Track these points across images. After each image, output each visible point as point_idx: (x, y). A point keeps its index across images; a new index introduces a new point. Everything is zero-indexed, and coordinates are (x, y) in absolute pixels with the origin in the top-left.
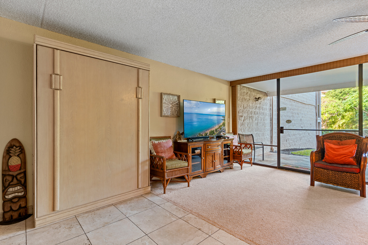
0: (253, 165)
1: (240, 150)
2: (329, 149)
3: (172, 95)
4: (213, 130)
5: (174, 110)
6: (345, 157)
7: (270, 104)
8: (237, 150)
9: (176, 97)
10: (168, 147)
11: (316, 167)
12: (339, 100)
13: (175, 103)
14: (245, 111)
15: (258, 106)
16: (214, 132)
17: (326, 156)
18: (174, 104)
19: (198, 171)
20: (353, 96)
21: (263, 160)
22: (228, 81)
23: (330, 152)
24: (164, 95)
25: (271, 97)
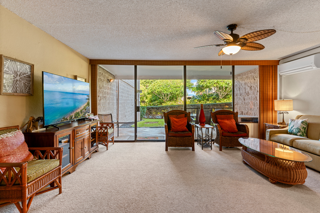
0: (114, 143)
1: (106, 131)
2: (174, 122)
3: (21, 62)
4: (78, 112)
5: (23, 85)
6: (183, 126)
7: (117, 86)
8: (102, 131)
9: (27, 66)
10: (20, 144)
11: (169, 136)
12: (144, 86)
13: (25, 75)
14: (101, 91)
15: (110, 87)
16: (79, 114)
17: (173, 127)
18: (23, 76)
19: (67, 167)
20: (152, 85)
21: (118, 136)
22: (88, 59)
23: (175, 124)
24: (6, 60)
25: (117, 80)
